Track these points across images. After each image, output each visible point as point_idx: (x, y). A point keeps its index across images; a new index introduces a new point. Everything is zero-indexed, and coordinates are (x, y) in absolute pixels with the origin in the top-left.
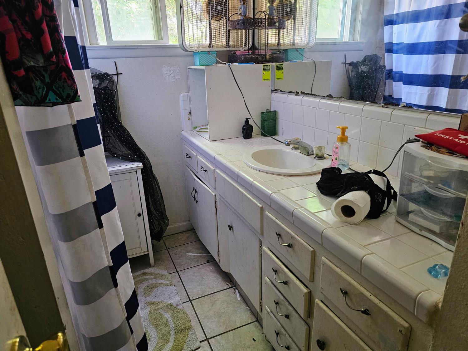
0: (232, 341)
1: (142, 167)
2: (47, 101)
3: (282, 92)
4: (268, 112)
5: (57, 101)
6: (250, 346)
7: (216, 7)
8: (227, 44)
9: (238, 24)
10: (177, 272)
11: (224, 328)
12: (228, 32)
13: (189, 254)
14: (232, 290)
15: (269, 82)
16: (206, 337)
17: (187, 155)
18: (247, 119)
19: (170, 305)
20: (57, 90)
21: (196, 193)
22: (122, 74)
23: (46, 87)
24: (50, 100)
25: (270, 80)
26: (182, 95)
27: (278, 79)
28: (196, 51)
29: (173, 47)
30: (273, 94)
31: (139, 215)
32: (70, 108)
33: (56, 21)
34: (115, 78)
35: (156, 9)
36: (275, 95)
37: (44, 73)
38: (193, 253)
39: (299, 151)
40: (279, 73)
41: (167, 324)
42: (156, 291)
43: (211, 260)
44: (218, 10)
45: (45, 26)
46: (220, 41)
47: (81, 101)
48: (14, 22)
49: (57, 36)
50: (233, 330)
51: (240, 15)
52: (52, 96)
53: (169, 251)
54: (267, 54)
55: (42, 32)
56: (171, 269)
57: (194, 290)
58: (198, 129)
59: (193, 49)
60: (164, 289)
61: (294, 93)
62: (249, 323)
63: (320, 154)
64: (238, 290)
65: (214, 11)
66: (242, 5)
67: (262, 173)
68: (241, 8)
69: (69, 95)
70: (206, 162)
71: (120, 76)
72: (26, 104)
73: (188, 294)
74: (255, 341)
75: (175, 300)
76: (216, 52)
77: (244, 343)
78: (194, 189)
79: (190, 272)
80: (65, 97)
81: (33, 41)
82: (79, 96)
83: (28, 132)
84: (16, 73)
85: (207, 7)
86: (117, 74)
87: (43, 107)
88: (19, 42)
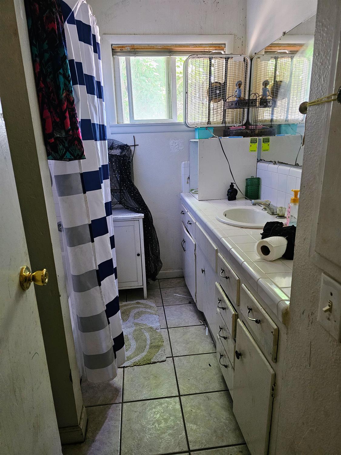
0: (191, 362)
1: (143, 217)
2: (65, 157)
3: (265, 162)
4: (252, 179)
5: (71, 158)
6: (205, 369)
7: (215, 91)
8: (223, 121)
9: (232, 104)
10: (163, 306)
11: (188, 352)
12: (225, 111)
13: (176, 295)
14: (203, 327)
15: (256, 153)
16: (172, 355)
17: (182, 212)
18: (232, 183)
19: (151, 328)
20: (71, 151)
21: (184, 243)
22: (138, 145)
23: (65, 149)
24: (66, 157)
25: (257, 151)
26: (183, 163)
27: (264, 150)
28: (196, 127)
29: (179, 124)
30: (258, 163)
31: (138, 255)
32: (80, 162)
33: (75, 111)
34: (132, 148)
35: (169, 95)
36: (260, 164)
37: (65, 141)
38: (179, 294)
39: (267, 212)
40: (265, 146)
41: (145, 341)
42: (143, 317)
43: (192, 302)
44: (217, 94)
45: (67, 115)
46: (217, 119)
47: (85, 159)
48: (51, 112)
49: (74, 120)
50: (195, 355)
51: (235, 97)
52: (68, 155)
53: (161, 290)
54: (256, 129)
55: (66, 118)
56: (159, 303)
57: (172, 321)
58: (193, 191)
59: (194, 126)
60: (149, 316)
61: (273, 162)
62: (210, 352)
63: (280, 214)
64: (208, 327)
65: (213, 94)
66: (237, 88)
67: (225, 224)
68: (237, 91)
69: (78, 155)
70: (191, 217)
71: (136, 147)
72: (55, 159)
73: (167, 323)
74: (210, 366)
75: (156, 325)
76: (213, 128)
77: (201, 365)
78: (184, 240)
79: (173, 308)
80: (76, 156)
81: (60, 123)
82: (84, 156)
83: (56, 176)
84: (49, 140)
85: (208, 92)
86: (135, 146)
87: (64, 161)
88: (53, 124)
